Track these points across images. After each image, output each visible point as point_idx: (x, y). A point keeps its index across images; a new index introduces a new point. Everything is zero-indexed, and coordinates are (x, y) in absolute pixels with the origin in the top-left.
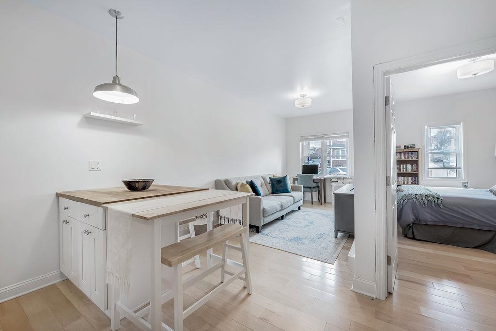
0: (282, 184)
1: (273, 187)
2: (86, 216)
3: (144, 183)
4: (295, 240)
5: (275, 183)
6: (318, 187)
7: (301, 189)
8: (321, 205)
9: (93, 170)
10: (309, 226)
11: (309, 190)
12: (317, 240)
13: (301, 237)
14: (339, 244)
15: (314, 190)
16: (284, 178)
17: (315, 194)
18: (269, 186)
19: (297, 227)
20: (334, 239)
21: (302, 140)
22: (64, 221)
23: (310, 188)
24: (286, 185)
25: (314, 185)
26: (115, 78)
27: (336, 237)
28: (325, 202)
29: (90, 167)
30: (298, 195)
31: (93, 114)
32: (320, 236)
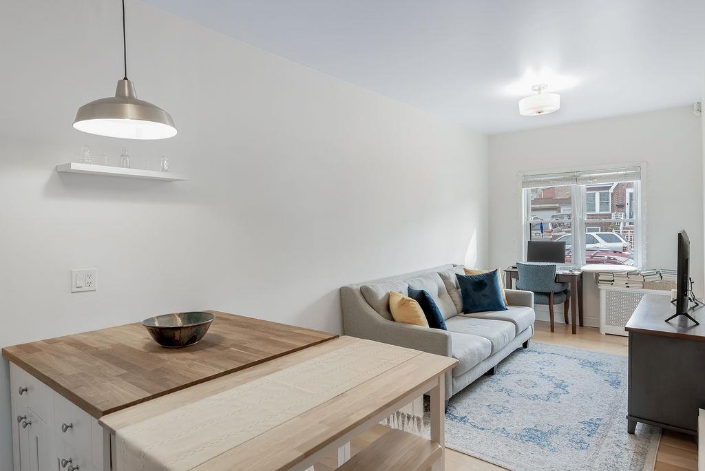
0: (486, 291)
1: (465, 297)
2: (66, 428)
3: (194, 329)
4: (531, 439)
5: (470, 288)
6: (565, 292)
7: (530, 299)
8: (574, 332)
9: (78, 291)
10: (556, 395)
11: (546, 299)
12: (586, 439)
13: (546, 429)
14: (642, 454)
15: (557, 299)
16: (492, 276)
17: (558, 309)
18: (457, 295)
19: (529, 397)
20: (626, 437)
21: (525, 183)
22: (20, 419)
23: (548, 294)
24: (495, 292)
25: (558, 288)
26: (120, 85)
27: (631, 431)
28: (581, 325)
29: (74, 283)
30: (525, 315)
31: (75, 166)
32: (592, 427)
